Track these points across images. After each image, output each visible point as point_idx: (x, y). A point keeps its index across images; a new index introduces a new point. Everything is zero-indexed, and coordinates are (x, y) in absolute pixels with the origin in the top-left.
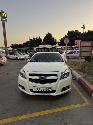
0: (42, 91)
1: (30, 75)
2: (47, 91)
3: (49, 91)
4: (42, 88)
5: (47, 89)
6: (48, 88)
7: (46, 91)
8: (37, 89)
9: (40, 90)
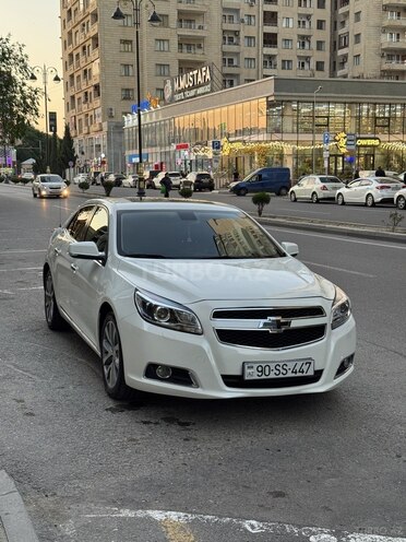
0: (281, 376)
1: (218, 315)
2: (299, 374)
3: (304, 374)
4: (281, 364)
5: (298, 368)
6: (300, 364)
7: (294, 375)
8: (260, 369)
9: (272, 376)
